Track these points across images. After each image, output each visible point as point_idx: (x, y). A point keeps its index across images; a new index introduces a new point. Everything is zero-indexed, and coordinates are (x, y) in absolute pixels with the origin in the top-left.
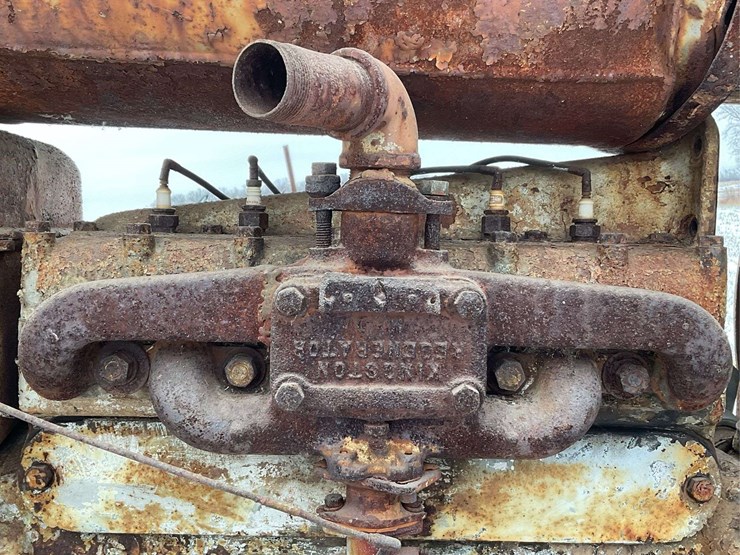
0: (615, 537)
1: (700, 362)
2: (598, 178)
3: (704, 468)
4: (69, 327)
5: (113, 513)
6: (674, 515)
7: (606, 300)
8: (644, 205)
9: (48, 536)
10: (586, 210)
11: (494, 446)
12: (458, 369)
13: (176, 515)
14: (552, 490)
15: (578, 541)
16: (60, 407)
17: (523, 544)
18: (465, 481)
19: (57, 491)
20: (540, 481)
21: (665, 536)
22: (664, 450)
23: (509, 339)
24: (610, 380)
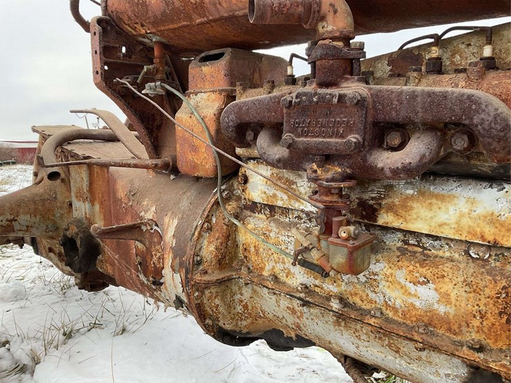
0: (474, 238)
1: (483, 128)
4: (231, 118)
5: (263, 195)
9: (248, 203)
13: (282, 200)
14: (435, 207)
15: (452, 237)
18: (391, 198)
19: (248, 185)
20: (429, 201)
21: (506, 243)
22: (507, 192)
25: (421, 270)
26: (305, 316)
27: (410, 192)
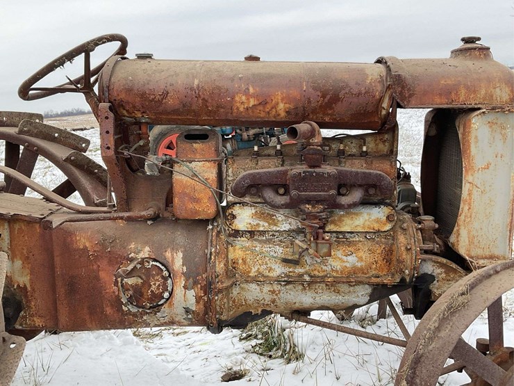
0: (370, 230)
2: (368, 139)
3: (392, 213)
4: (247, 181)
5: (248, 225)
6: (385, 224)
7: (364, 173)
8: (381, 146)
9: (232, 232)
10: (364, 149)
11: (340, 207)
12: (331, 189)
14: (354, 219)
15: (360, 231)
16: (237, 199)
17: (348, 232)
18: (333, 217)
19: (235, 220)
20: (351, 216)
21: (383, 230)
23: (342, 182)
24: (367, 191)
25: (349, 249)
26: (282, 292)
27: (342, 213)
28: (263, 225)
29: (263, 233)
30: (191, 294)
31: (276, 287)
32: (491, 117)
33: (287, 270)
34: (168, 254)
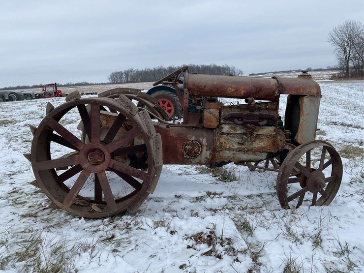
2: (269, 104)
3: (276, 129)
6: (273, 132)
7: (268, 115)
8: (273, 106)
10: (267, 107)
11: (259, 125)
12: (257, 120)
16: (224, 122)
17: (261, 135)
23: (261, 117)
24: (268, 121)
28: (232, 131)
29: (231, 134)
30: (208, 152)
31: (235, 152)
32: (310, 98)
33: (239, 146)
34: (201, 139)
